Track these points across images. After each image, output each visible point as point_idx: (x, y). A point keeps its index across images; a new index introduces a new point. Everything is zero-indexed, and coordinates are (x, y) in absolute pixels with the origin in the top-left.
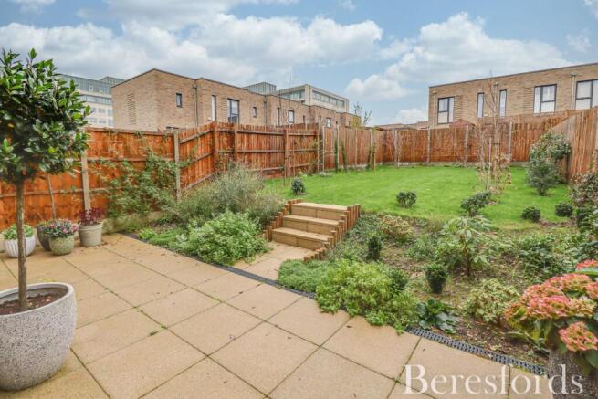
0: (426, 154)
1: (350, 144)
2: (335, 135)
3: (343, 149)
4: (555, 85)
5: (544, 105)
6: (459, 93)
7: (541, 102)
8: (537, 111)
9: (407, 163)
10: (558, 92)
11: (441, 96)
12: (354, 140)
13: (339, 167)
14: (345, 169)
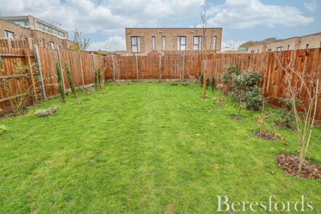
0: (135, 74)
1: (75, 66)
2: (56, 57)
3: (68, 73)
4: (186, 37)
5: (181, 46)
6: (142, 34)
7: (180, 45)
8: (178, 49)
9: (123, 80)
10: (187, 41)
11: (132, 35)
12: (78, 62)
13: (65, 91)
14: (73, 91)
